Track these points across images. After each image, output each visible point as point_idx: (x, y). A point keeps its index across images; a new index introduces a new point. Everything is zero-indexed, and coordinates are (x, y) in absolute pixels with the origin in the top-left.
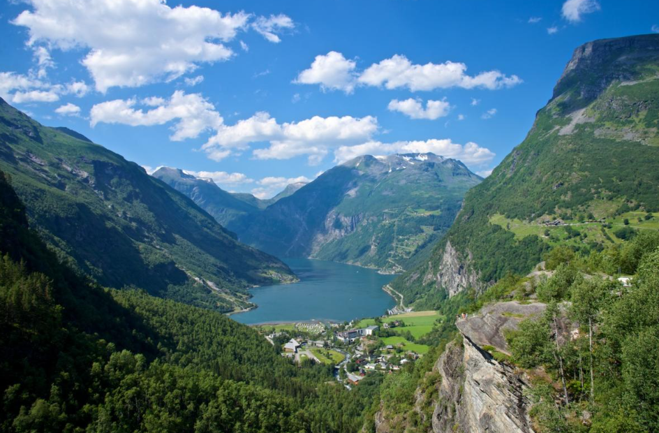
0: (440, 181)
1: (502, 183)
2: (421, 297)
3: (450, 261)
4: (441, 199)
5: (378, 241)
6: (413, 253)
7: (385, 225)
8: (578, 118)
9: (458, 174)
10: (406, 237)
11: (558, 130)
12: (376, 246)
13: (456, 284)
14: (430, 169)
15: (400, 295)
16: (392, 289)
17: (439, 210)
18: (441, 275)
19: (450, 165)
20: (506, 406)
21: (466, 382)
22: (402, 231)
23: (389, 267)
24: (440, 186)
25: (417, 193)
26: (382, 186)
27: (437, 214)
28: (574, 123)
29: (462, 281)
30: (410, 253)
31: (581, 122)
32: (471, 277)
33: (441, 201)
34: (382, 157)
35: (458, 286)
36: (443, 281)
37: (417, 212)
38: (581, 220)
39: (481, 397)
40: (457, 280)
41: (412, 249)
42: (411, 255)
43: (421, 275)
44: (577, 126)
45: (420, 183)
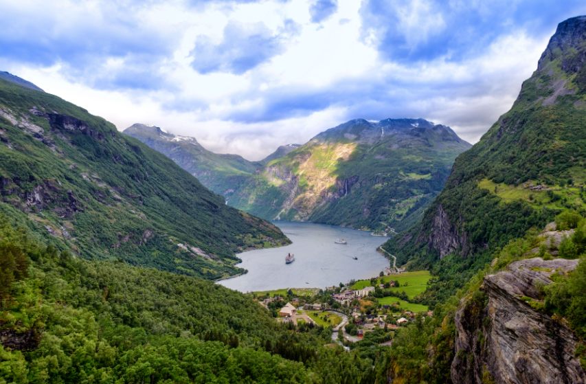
0: (431, 146)
1: (489, 150)
2: (413, 259)
3: (441, 223)
4: (431, 163)
5: (371, 204)
6: (404, 215)
7: (377, 189)
8: (559, 90)
9: (448, 140)
10: (398, 200)
11: (542, 102)
12: (369, 209)
13: (447, 245)
14: (421, 134)
15: (393, 256)
16: (384, 251)
17: (430, 174)
18: (433, 236)
19: (440, 131)
20: (543, 349)
21: (493, 332)
22: (394, 194)
23: (382, 230)
24: (430, 151)
25: (409, 157)
26: (375, 150)
27: (428, 179)
28: (556, 94)
29: (453, 242)
30: (401, 215)
31: (563, 94)
32: (462, 239)
33: (432, 165)
34: (375, 122)
35: (449, 247)
36: (435, 242)
37: (408, 176)
38: (562, 185)
39: (511, 344)
40: (449, 242)
41: (404, 212)
42: (402, 217)
43: (413, 238)
44: (559, 98)
45: (411, 148)
